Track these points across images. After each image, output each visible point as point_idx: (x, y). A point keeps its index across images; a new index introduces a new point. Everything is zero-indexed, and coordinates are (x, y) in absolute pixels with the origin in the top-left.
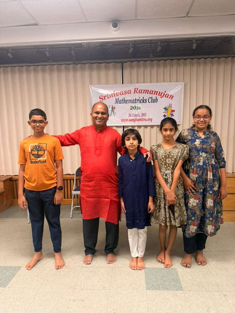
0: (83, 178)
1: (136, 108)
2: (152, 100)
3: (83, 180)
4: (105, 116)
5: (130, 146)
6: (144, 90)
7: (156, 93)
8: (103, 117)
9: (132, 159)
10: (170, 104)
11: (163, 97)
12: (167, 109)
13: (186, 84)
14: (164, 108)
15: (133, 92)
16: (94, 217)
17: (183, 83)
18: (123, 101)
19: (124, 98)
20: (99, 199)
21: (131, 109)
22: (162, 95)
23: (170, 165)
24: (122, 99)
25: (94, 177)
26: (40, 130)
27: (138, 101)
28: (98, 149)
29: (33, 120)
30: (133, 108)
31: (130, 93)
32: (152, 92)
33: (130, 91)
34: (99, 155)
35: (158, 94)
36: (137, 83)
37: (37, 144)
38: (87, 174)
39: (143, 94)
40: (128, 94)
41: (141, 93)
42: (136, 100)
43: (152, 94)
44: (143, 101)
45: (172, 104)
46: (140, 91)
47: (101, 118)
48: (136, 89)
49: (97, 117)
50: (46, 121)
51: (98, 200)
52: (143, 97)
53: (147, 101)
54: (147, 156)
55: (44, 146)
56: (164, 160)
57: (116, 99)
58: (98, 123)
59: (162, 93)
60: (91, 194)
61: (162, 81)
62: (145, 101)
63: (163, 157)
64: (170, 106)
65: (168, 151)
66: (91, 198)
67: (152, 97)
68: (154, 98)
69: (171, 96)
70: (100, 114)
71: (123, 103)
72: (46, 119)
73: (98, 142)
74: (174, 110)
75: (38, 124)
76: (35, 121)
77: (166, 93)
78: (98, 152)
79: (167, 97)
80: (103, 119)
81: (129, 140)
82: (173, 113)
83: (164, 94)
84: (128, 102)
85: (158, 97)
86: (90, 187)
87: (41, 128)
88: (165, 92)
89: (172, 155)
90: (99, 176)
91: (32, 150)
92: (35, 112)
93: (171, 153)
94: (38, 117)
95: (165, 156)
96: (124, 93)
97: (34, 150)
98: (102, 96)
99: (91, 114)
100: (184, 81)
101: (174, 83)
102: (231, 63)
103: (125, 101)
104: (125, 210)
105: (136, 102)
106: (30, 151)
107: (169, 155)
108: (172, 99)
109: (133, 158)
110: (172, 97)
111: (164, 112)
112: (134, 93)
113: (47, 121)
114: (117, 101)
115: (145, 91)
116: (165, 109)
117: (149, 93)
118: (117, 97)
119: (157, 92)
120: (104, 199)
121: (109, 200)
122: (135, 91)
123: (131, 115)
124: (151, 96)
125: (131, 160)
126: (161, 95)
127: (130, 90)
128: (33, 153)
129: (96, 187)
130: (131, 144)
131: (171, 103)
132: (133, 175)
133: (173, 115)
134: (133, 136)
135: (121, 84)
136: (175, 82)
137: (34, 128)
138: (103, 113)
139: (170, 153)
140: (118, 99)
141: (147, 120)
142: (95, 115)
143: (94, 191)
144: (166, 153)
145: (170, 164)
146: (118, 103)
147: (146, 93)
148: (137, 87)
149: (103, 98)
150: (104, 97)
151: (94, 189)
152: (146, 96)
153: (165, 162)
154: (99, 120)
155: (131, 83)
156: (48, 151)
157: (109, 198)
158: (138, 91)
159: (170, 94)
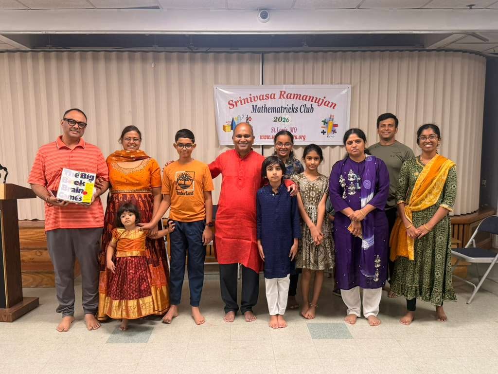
0: (219, 215)
1: (283, 120)
2: (306, 109)
3: (219, 216)
4: (249, 139)
5: (272, 177)
6: (294, 95)
7: (311, 98)
8: (246, 140)
9: (274, 193)
10: (331, 116)
11: (321, 105)
12: (327, 123)
13: (354, 88)
14: (323, 121)
15: (277, 96)
16: (230, 262)
17: (350, 86)
18: (263, 109)
19: (265, 105)
20: (239, 240)
21: (274, 121)
22: (320, 102)
23: (314, 199)
24: (261, 107)
25: (235, 213)
26: (186, 155)
27: (285, 110)
28: (240, 180)
29: (179, 143)
30: (277, 120)
31: (274, 98)
32: (306, 98)
33: (274, 95)
34: (241, 187)
35: (314, 101)
36: (284, 84)
37: (184, 172)
38: (226, 210)
39: (292, 99)
40: (271, 98)
41: (290, 98)
42: (282, 108)
43: (305, 100)
44: (293, 110)
45: (333, 116)
46: (289, 96)
47: (245, 142)
48: (283, 93)
49: (239, 141)
50: (193, 143)
51: (237, 241)
52: (293, 105)
53: (299, 110)
54: (291, 189)
55: (192, 175)
56: (308, 193)
57: (253, 106)
58: (241, 148)
59: (320, 99)
60: (229, 233)
61: (320, 83)
62: (295, 110)
63: (307, 189)
64: (332, 118)
65: (312, 183)
66: (229, 238)
67: (305, 105)
68: (308, 106)
69: (332, 104)
70: (243, 137)
71: (263, 111)
72: (193, 141)
73: (242, 171)
74: (337, 125)
75: (184, 148)
76: (181, 145)
77: (325, 100)
78: (240, 183)
79: (327, 106)
80: (246, 142)
81: (271, 169)
82: (336, 128)
83: (323, 100)
84: (271, 110)
85: (315, 105)
86: (227, 224)
87: (188, 152)
88: (325, 98)
89: (317, 187)
90: (240, 213)
91: (178, 180)
92: (183, 133)
93: (315, 185)
94: (185, 140)
95: (309, 189)
96: (265, 97)
97: (181, 179)
98: (232, 101)
99: (233, 138)
100: (351, 83)
101: (337, 86)
102: (417, 58)
103: (266, 109)
104: (263, 254)
105: (282, 111)
106: (176, 180)
107: (313, 188)
108: (333, 108)
109: (276, 192)
110: (334, 106)
111: (322, 127)
112: (280, 98)
113: (195, 143)
114: (255, 109)
115: (296, 96)
116: (325, 122)
117: (301, 98)
118: (254, 103)
119: (313, 97)
120: (244, 241)
121: (250, 242)
122: (281, 96)
123: (275, 129)
124: (304, 102)
125: (273, 195)
126: (318, 103)
127: (274, 93)
128: (179, 182)
129: (236, 225)
130: (274, 174)
131: (332, 114)
132: (275, 213)
133: (336, 131)
134: (277, 165)
135: (261, 84)
136: (338, 84)
137: (180, 152)
138: (246, 136)
139: (313, 184)
140: (256, 106)
141: (298, 137)
142: (237, 139)
143: (233, 230)
144: (309, 185)
145: (314, 197)
146: (256, 112)
147: (296, 98)
148: (284, 90)
149: (234, 104)
150: (236, 102)
151: (234, 227)
152: (298, 103)
153: (308, 194)
154: (242, 145)
155: (275, 83)
156: (196, 180)
157: (250, 240)
158: (285, 96)
159: (331, 101)
